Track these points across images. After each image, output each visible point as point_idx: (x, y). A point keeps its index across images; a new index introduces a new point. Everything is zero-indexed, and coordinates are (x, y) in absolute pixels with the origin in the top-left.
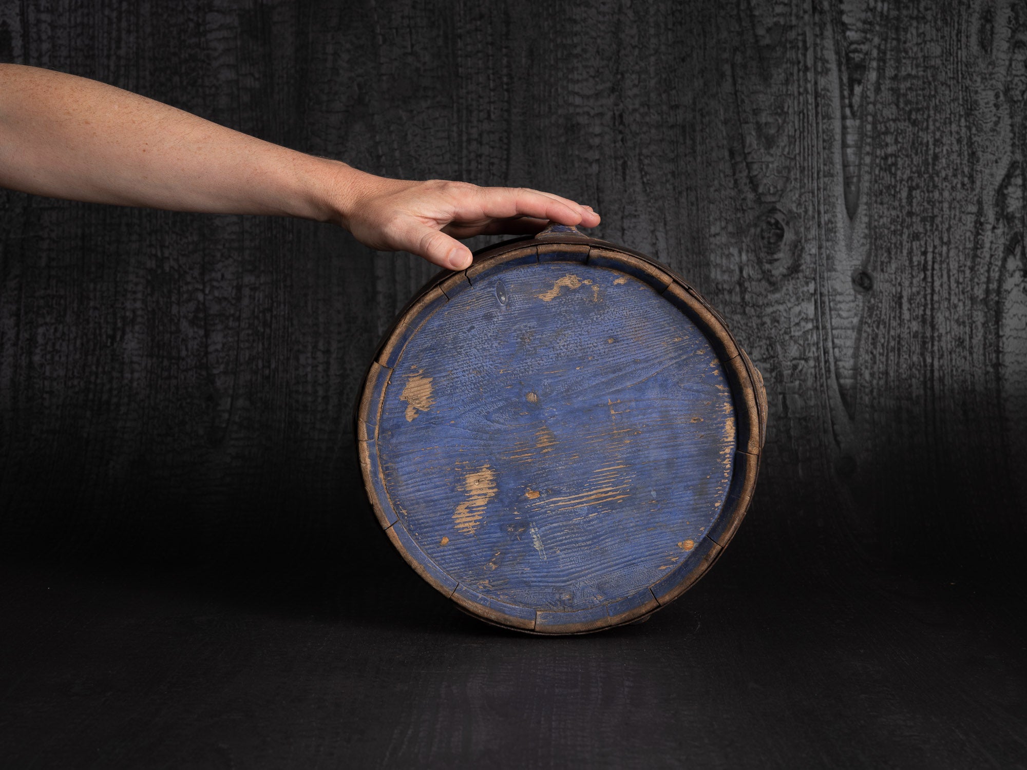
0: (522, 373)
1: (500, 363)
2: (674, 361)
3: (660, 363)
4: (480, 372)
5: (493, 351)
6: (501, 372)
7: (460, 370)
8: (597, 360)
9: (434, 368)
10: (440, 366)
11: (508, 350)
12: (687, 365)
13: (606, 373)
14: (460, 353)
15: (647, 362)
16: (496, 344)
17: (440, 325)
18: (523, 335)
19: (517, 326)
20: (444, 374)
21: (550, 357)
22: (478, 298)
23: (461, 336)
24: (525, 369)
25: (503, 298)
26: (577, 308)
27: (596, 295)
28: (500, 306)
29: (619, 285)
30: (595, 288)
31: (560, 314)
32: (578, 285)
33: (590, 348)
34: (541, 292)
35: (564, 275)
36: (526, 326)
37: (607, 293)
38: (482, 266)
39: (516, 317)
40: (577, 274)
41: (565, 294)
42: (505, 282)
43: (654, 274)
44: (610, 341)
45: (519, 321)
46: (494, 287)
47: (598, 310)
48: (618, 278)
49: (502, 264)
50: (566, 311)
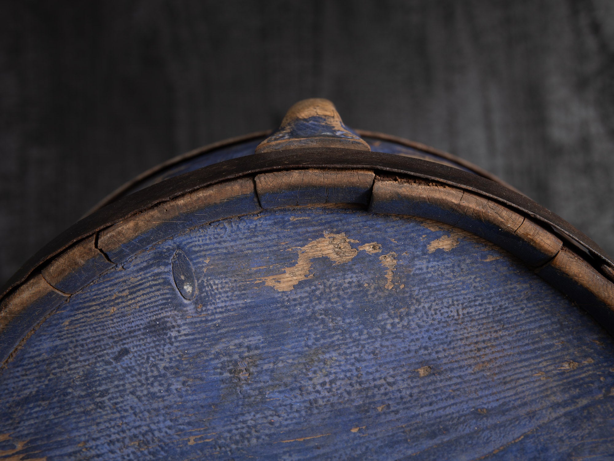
0: (237, 442)
1: (189, 424)
2: (562, 411)
3: (532, 415)
4: (147, 443)
5: (171, 399)
6: (192, 443)
7: (103, 440)
8: (396, 412)
9: (49, 437)
10: (61, 433)
11: (203, 396)
12: (589, 418)
13: (416, 438)
14: (101, 406)
15: (504, 413)
16: (176, 385)
17: (54, 349)
18: (236, 363)
19: (218, 348)
20: (70, 450)
21: (295, 407)
22: (134, 289)
23: (101, 369)
24: (242, 435)
25: (188, 288)
26: (349, 303)
27: (389, 276)
28: (182, 305)
29: (439, 253)
30: (388, 261)
31: (313, 317)
32: (350, 255)
33: (379, 387)
34: (269, 272)
35: (318, 235)
36: (240, 345)
37: (413, 271)
38: (131, 224)
39: (218, 327)
40: (347, 232)
41: (321, 276)
42: (189, 252)
43: (521, 231)
44: (422, 372)
45: (223, 335)
46: (166, 265)
47: (396, 308)
48: (438, 238)
49: (177, 218)
50: (326, 312)
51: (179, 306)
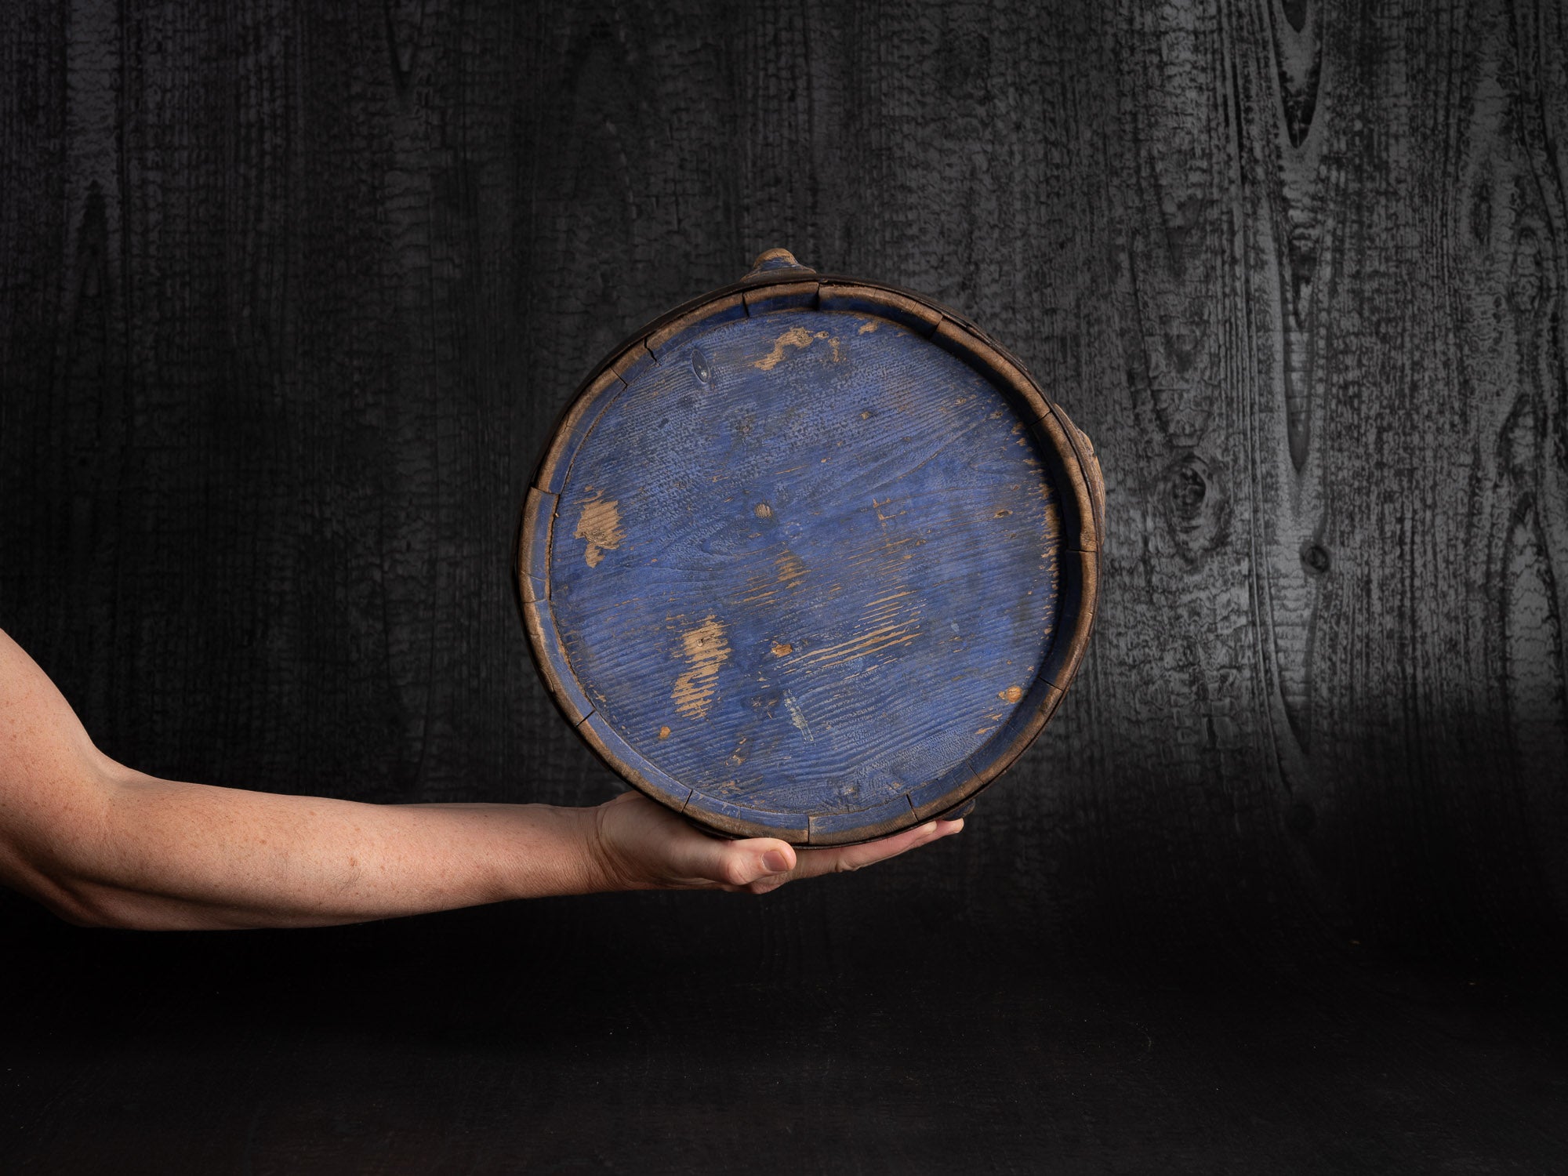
0: (745, 477)
1: (712, 467)
2: (960, 433)
3: (940, 438)
4: (684, 484)
5: (699, 451)
6: (715, 481)
7: (655, 484)
8: (850, 445)
9: (619, 485)
10: (626, 482)
11: (720, 447)
12: (979, 436)
13: (866, 462)
14: (652, 460)
15: (922, 439)
16: (701, 441)
17: (618, 424)
18: (740, 422)
19: (727, 413)
20: (633, 493)
21: (782, 449)
22: (668, 378)
23: (650, 435)
24: (748, 472)
25: (704, 374)
26: (811, 374)
27: (836, 353)
28: (701, 385)
29: (867, 334)
30: (834, 343)
31: (788, 386)
32: (808, 342)
33: (837, 429)
34: (756, 358)
35: (786, 330)
36: (742, 410)
37: (851, 348)
38: (667, 330)
39: (726, 399)
40: (805, 326)
41: (792, 357)
42: (702, 350)
43: (915, 311)
44: (864, 416)
45: (731, 403)
46: (688, 360)
47: (842, 374)
48: (864, 324)
49: (695, 324)
50: (796, 381)
51: (699, 387)
